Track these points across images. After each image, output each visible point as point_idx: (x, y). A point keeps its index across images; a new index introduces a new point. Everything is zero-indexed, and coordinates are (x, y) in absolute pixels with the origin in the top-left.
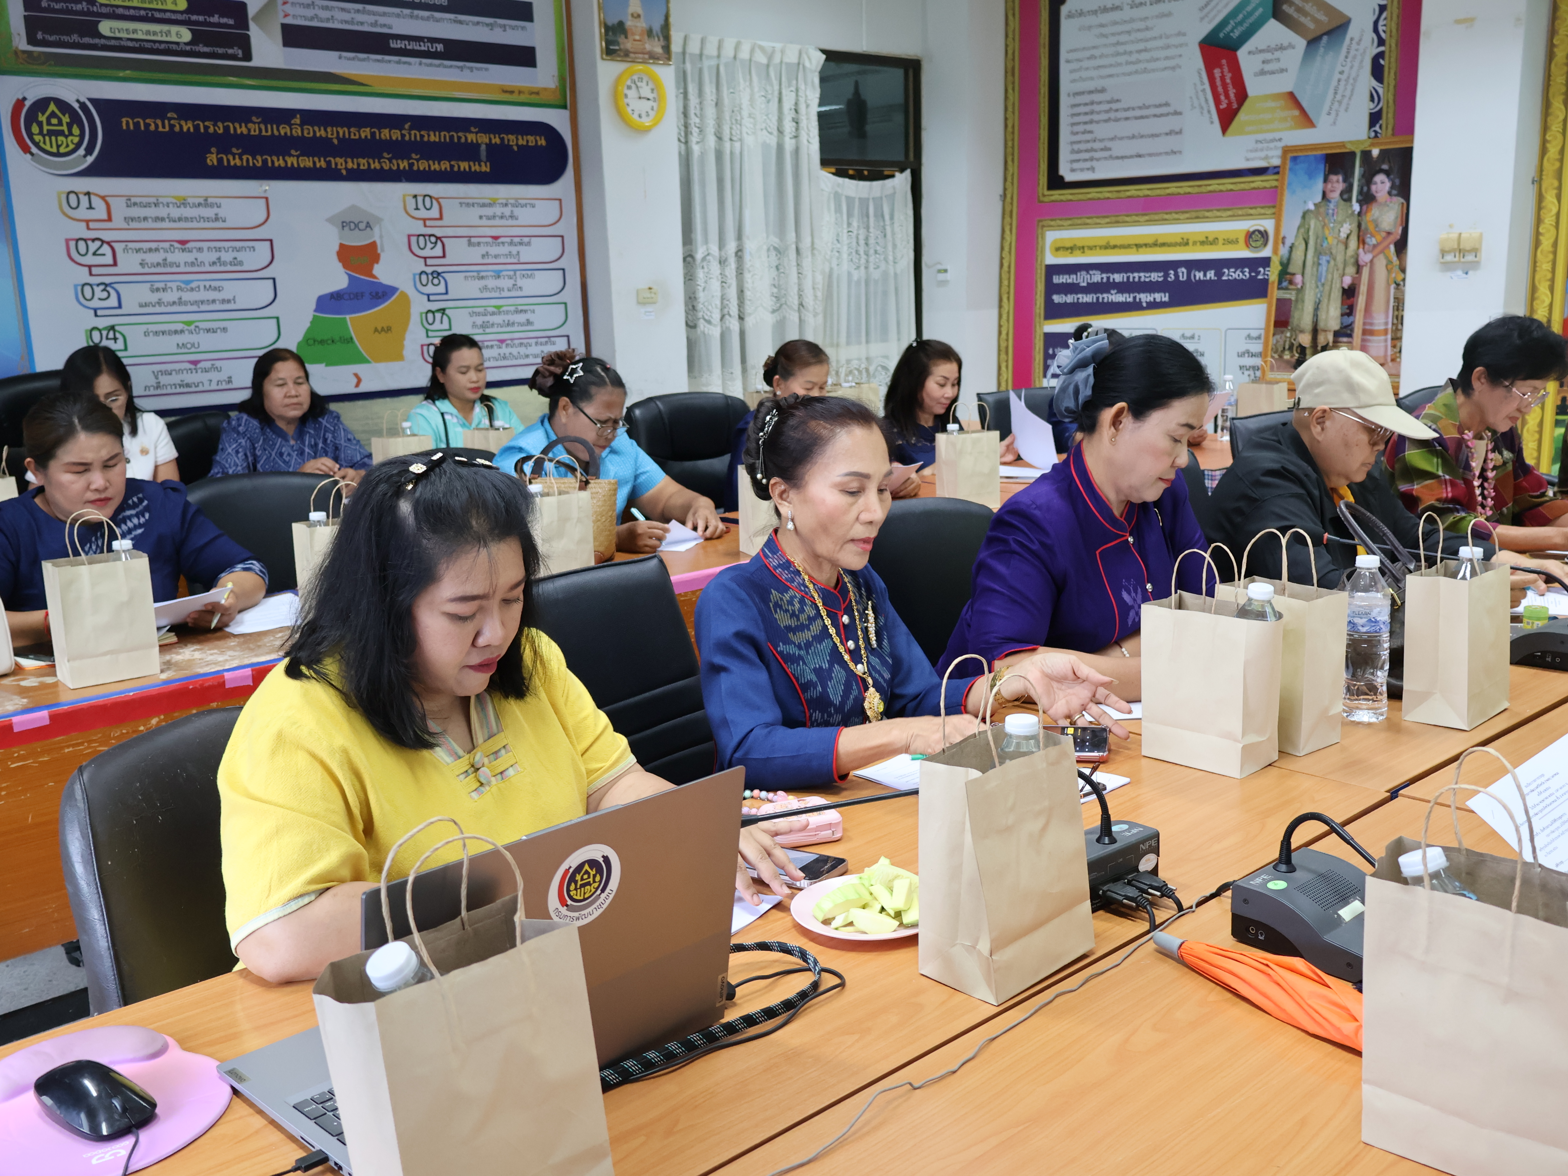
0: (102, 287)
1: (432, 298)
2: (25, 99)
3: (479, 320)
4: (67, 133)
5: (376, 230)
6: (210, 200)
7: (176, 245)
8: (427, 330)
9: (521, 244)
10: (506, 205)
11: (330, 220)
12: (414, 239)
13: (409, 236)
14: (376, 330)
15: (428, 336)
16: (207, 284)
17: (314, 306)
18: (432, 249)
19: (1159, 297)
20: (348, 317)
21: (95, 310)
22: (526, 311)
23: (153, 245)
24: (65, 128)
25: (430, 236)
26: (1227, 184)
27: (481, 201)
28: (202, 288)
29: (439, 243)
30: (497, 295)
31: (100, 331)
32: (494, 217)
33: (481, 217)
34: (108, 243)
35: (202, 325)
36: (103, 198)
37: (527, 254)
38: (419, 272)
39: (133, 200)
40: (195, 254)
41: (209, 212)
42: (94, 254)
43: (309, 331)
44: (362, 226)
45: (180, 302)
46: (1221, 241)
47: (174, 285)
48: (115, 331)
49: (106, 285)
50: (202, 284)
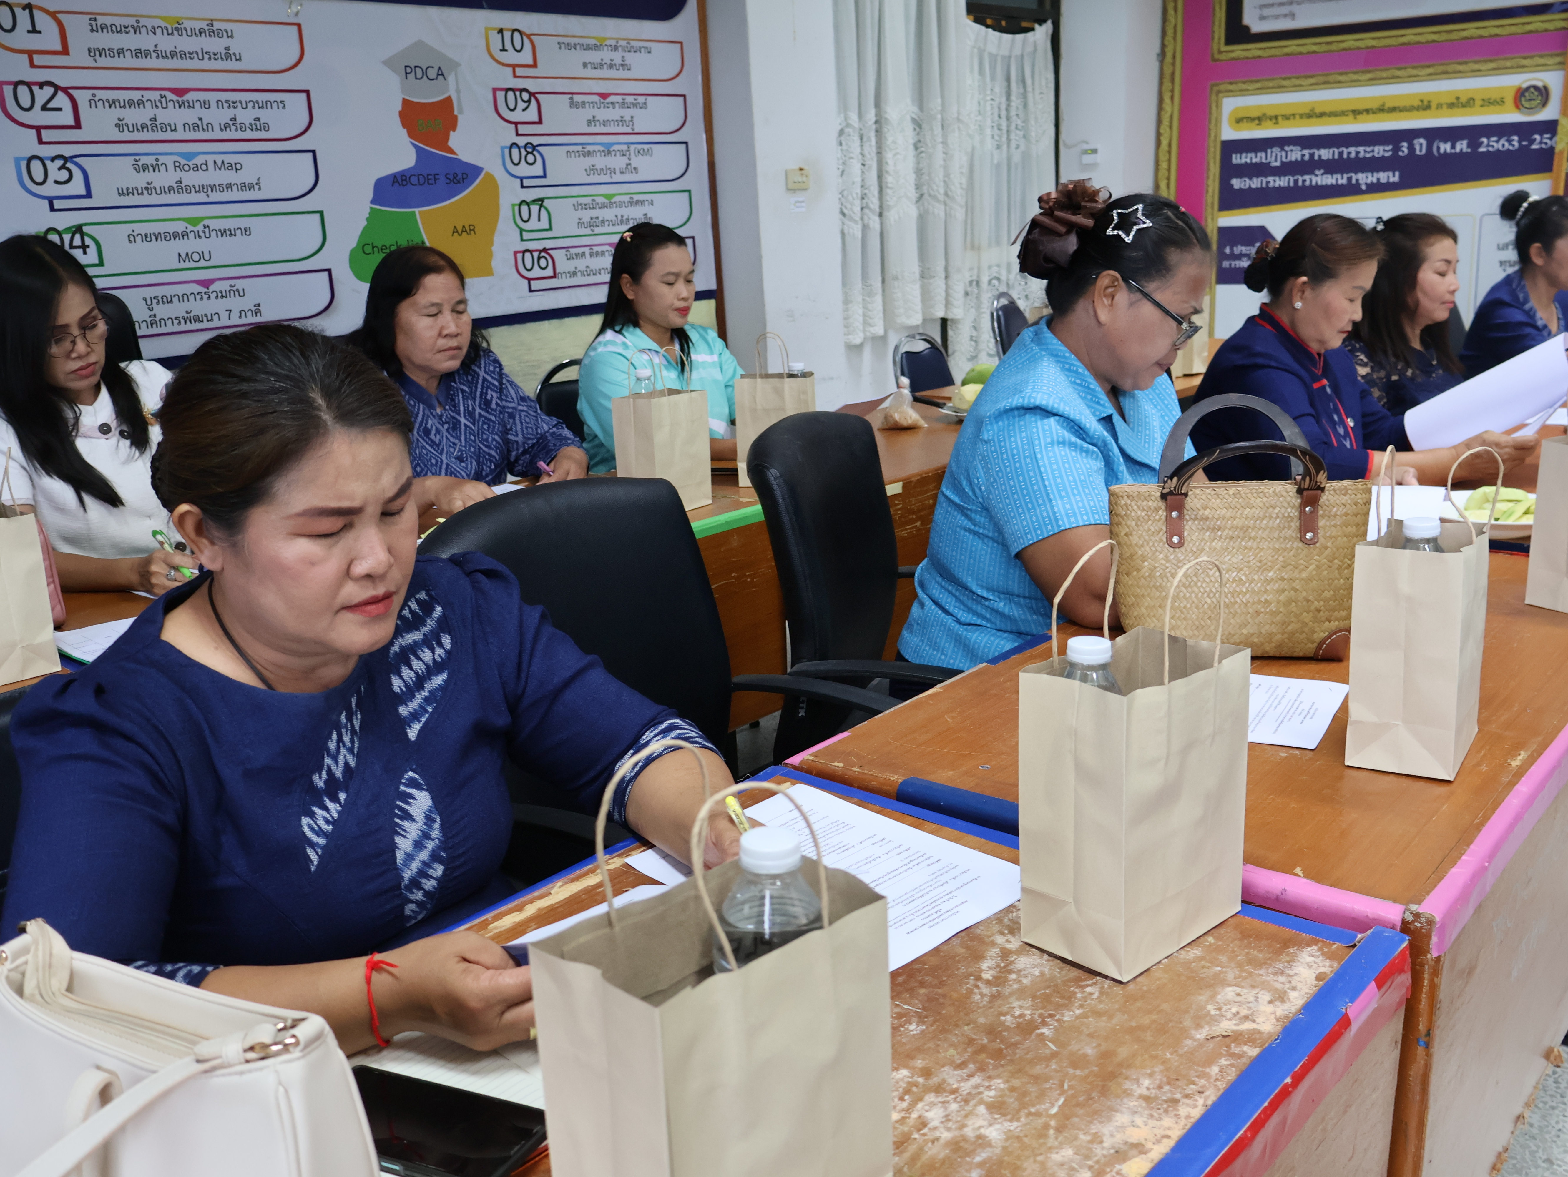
0: (59, 163)
1: (526, 182)
3: (586, 215)
5: (451, 79)
6: (217, 25)
7: (170, 96)
8: (522, 230)
9: (635, 105)
10: (616, 48)
11: (388, 63)
12: (500, 95)
13: (495, 90)
14: (455, 231)
15: (522, 240)
16: (219, 159)
17: (370, 195)
18: (524, 110)
19: (1383, 177)
20: (417, 210)
21: (51, 201)
22: (642, 203)
23: (136, 95)
25: (522, 90)
26: (1490, 28)
27: (585, 41)
28: (211, 165)
29: (533, 101)
30: (606, 179)
31: (60, 233)
32: (601, 65)
33: (585, 65)
34: (65, 90)
35: (214, 224)
36: (53, 15)
37: (645, 120)
38: (509, 144)
39: (101, 20)
40: (198, 111)
41: (216, 45)
42: (44, 108)
43: (365, 232)
44: (432, 73)
45: (179, 187)
46: (1478, 102)
47: (169, 160)
48: (82, 235)
49: (66, 159)
50: (210, 159)
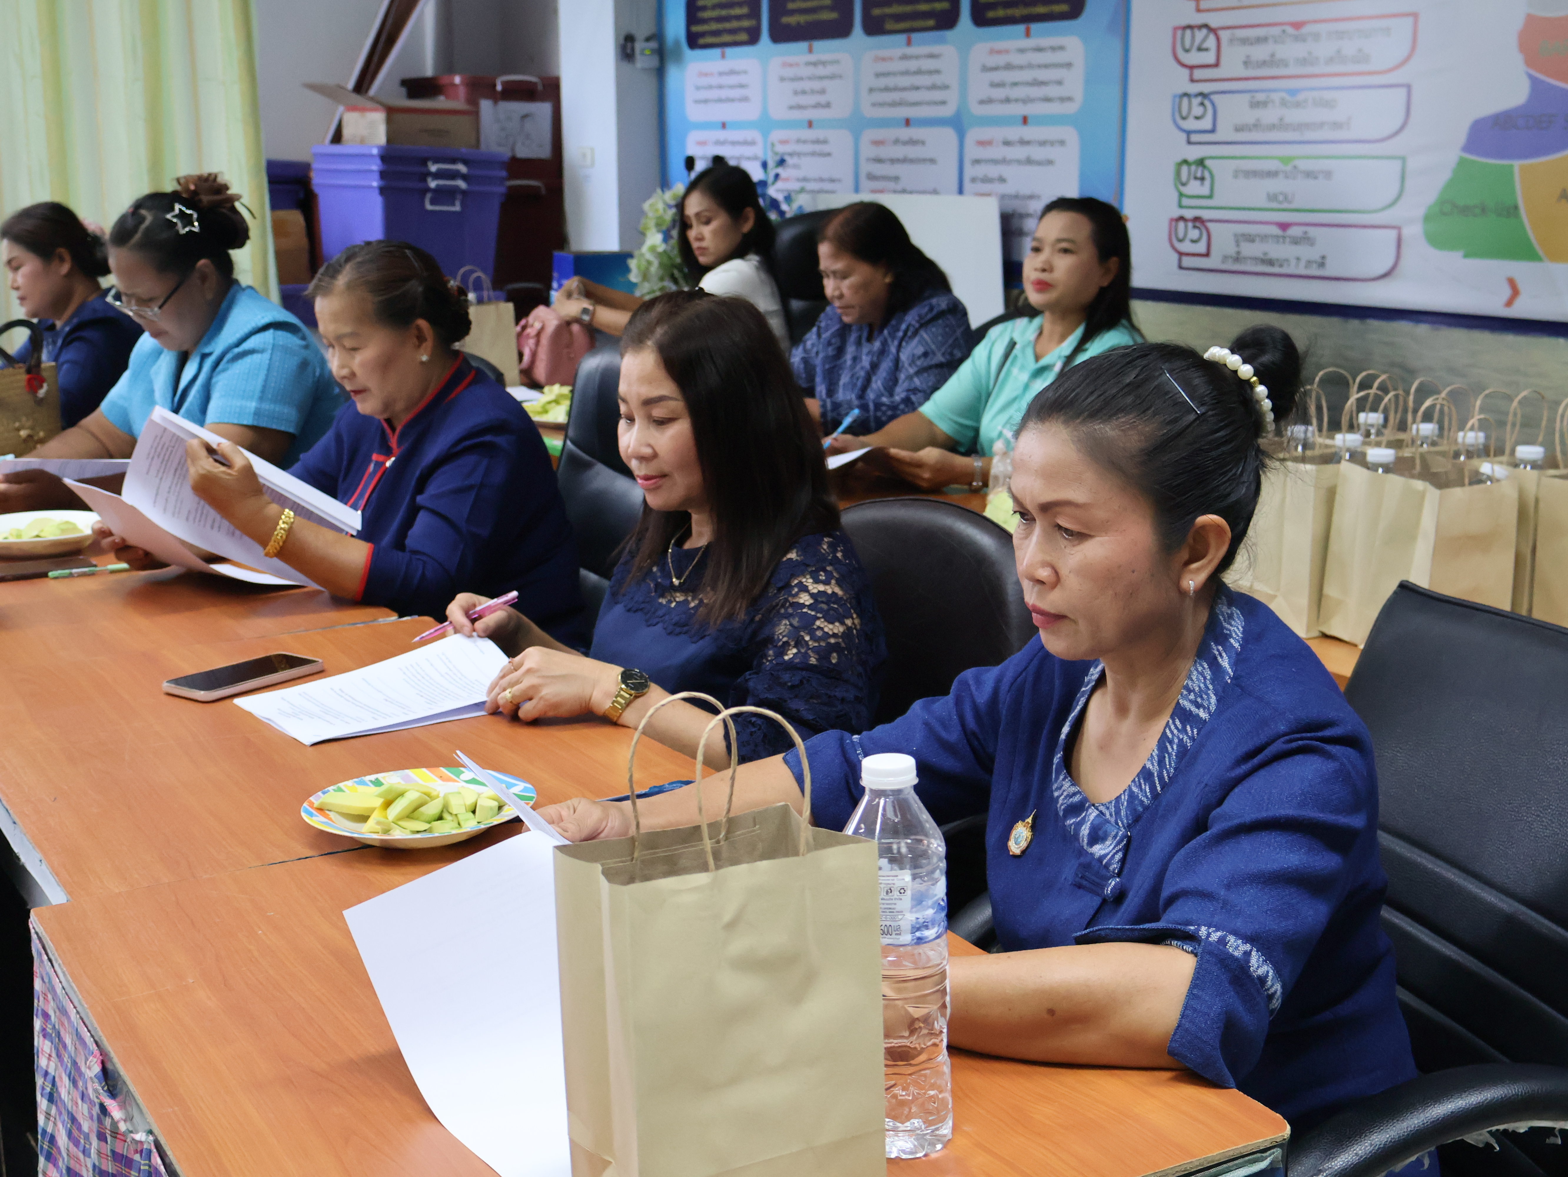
0: (1199, 99)
7: (1290, 30)
14: (1563, 195)
16: (1317, 95)
17: (1463, 140)
20: (1517, 164)
21: (1189, 134)
23: (1262, 32)
28: (1310, 101)
31: (1189, 165)
34: (1215, 31)
35: (1303, 165)
40: (1310, 44)
42: (1200, 49)
43: (1449, 186)
45: (1281, 125)
47: (1276, 97)
48: (1203, 167)
49: (1204, 95)
50: (1310, 95)
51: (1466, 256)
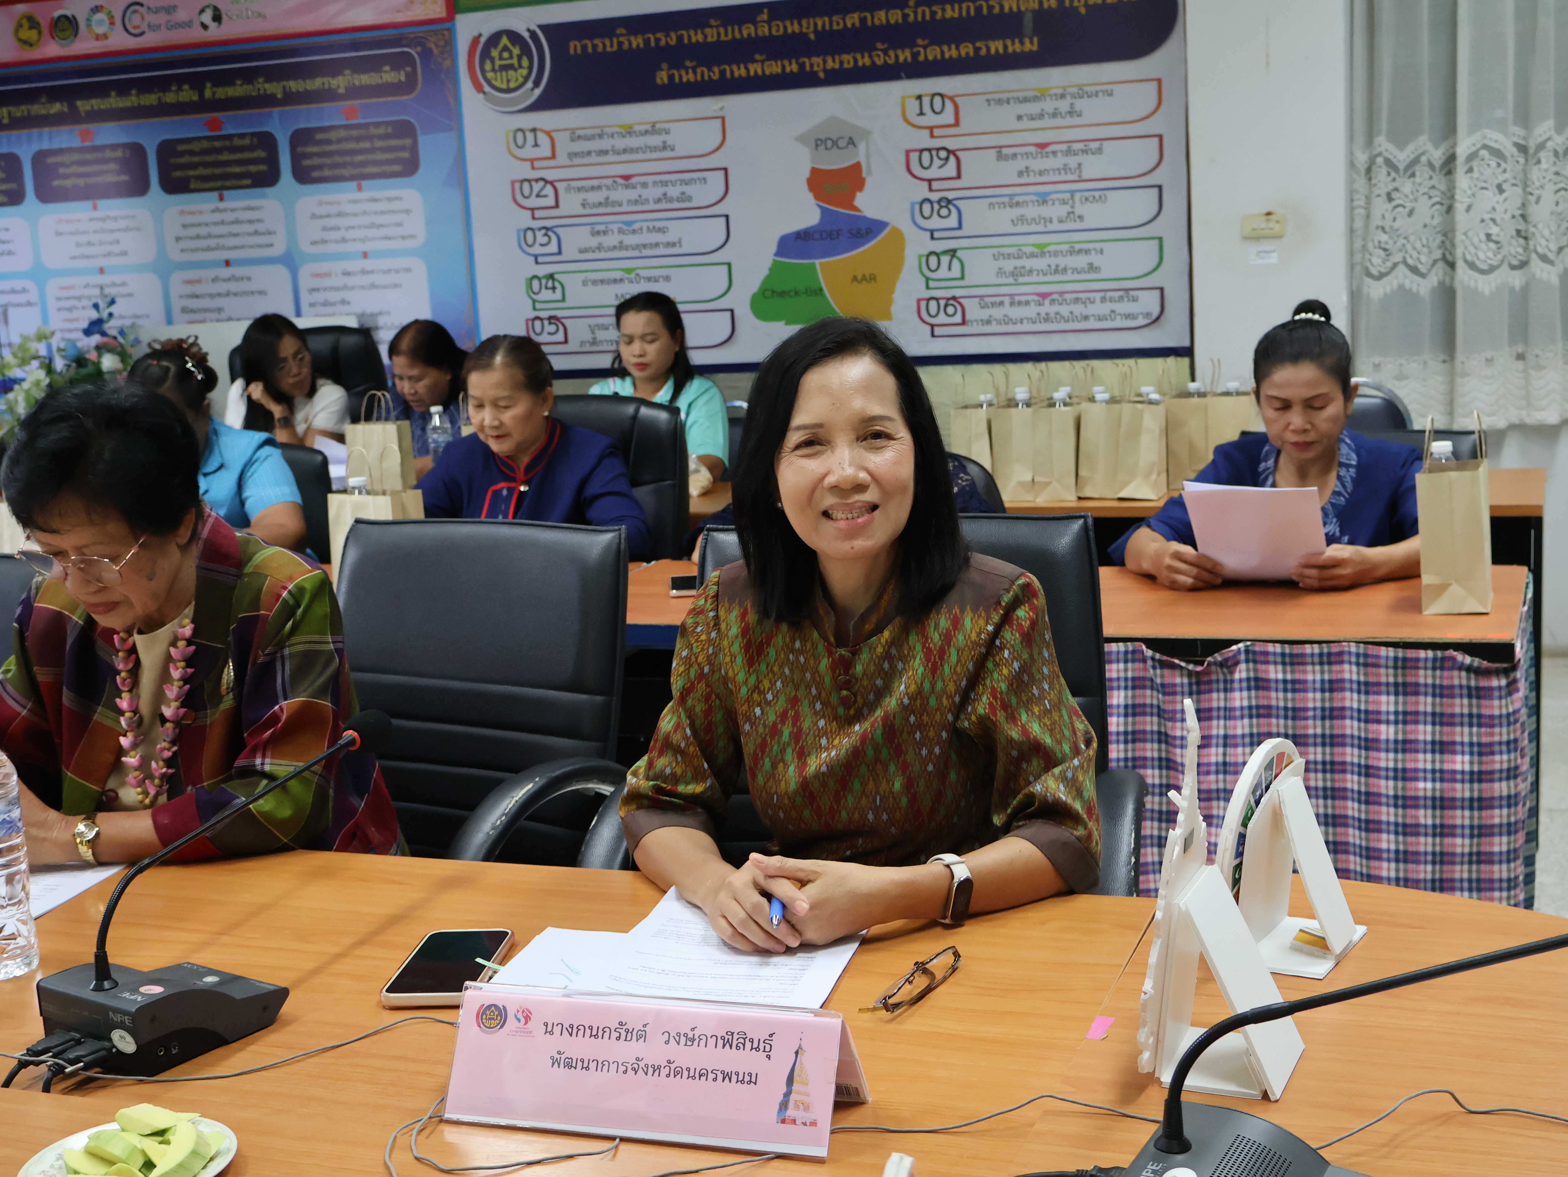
0: (543, 231)
1: (937, 235)
2: (480, 35)
3: (1009, 265)
4: (516, 65)
5: (862, 147)
6: (658, 126)
7: (620, 181)
8: (927, 280)
9: (1085, 152)
10: (1063, 96)
11: (801, 139)
12: (914, 157)
13: (908, 152)
14: (855, 279)
15: (928, 287)
16: (651, 224)
17: (774, 249)
18: (940, 167)
20: (817, 262)
21: (536, 257)
22: (1087, 252)
23: (595, 183)
24: (515, 61)
25: (938, 149)
27: (1021, 95)
28: (645, 229)
29: (952, 159)
30: (1041, 228)
31: (539, 279)
32: (1041, 116)
33: (1019, 118)
34: (551, 183)
35: (644, 273)
36: (548, 133)
37: (1093, 167)
38: (920, 199)
39: (579, 132)
40: (639, 190)
41: (655, 140)
42: (538, 196)
43: (767, 279)
44: (842, 143)
45: (621, 246)
47: (614, 227)
48: (553, 279)
49: (547, 229)
50: (644, 225)
51: (786, 324)
